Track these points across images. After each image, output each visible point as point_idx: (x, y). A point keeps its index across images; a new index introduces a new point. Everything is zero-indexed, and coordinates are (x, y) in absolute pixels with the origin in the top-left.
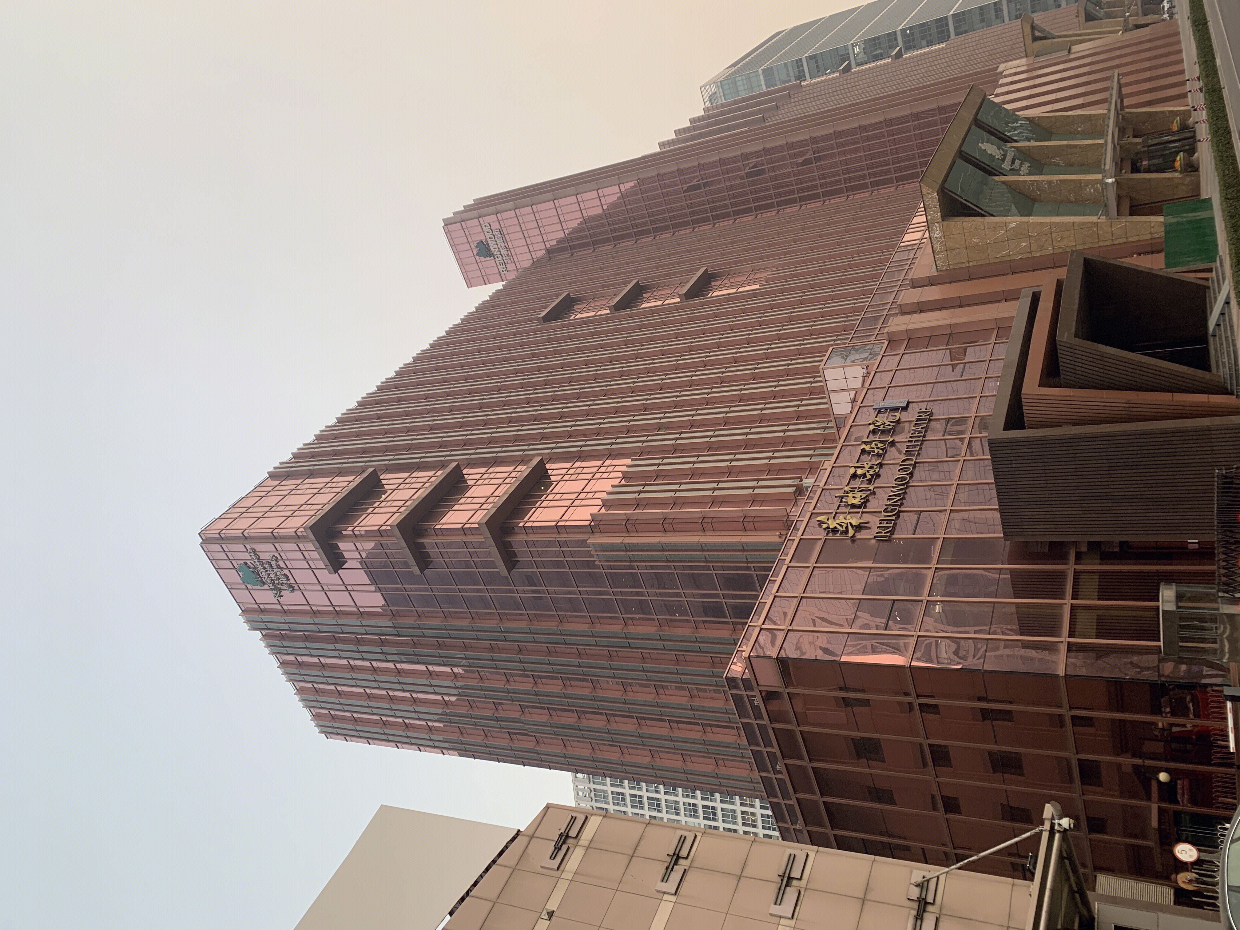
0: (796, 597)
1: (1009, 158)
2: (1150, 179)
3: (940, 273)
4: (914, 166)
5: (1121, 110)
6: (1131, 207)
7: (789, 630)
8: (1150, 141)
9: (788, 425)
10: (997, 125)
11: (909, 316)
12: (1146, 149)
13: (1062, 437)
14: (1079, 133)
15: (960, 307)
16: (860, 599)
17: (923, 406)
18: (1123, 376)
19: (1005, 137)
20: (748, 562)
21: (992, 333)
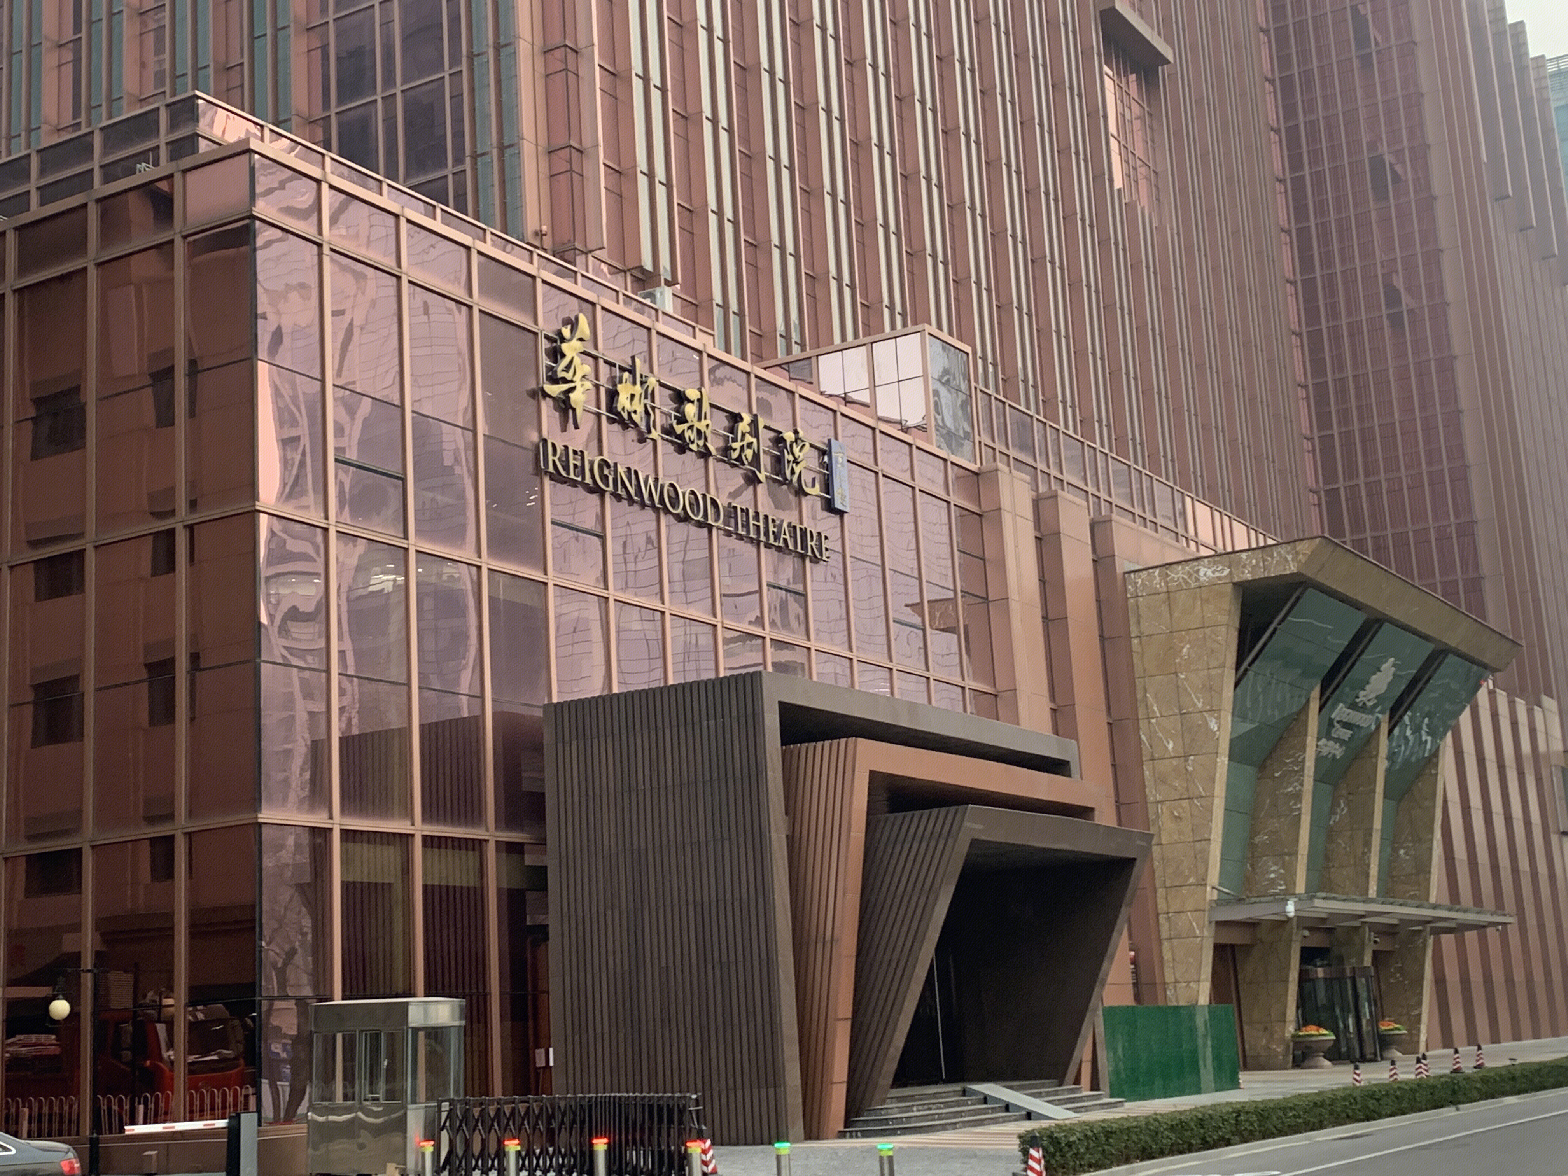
0: (399, 265)
1: (1356, 717)
2: (1286, 981)
3: (1119, 577)
4: (1357, 525)
5: (1432, 928)
6: (1233, 946)
7: (320, 245)
8: (1363, 980)
9: (796, 256)
10: (1430, 695)
11: (1029, 514)
12: (1348, 973)
13: (764, 816)
14: (1395, 850)
15: (1045, 618)
16: (402, 407)
17: (833, 544)
18: (888, 930)
19: (1402, 709)
20: (475, 157)
21: (988, 685)
